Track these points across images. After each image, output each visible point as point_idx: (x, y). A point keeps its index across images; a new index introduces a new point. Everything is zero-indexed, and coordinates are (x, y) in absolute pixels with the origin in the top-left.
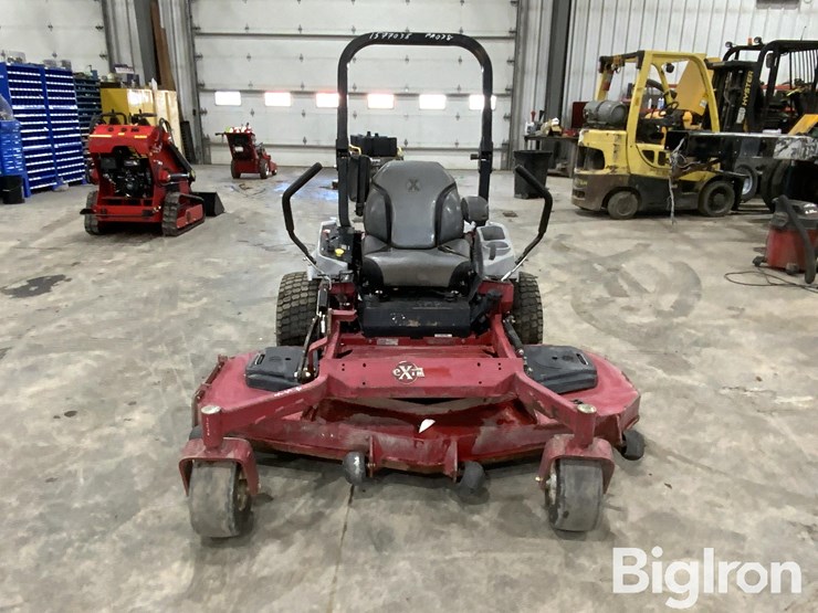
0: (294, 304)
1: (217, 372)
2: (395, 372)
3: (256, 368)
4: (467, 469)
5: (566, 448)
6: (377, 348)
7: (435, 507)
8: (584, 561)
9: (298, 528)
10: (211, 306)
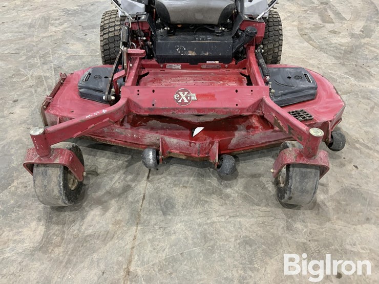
0: (111, 35)
1: (60, 85)
2: (175, 97)
3: (84, 84)
4: (225, 161)
5: (296, 157)
6: (166, 71)
7: (203, 182)
8: (299, 226)
9: (114, 197)
10: (69, 29)
